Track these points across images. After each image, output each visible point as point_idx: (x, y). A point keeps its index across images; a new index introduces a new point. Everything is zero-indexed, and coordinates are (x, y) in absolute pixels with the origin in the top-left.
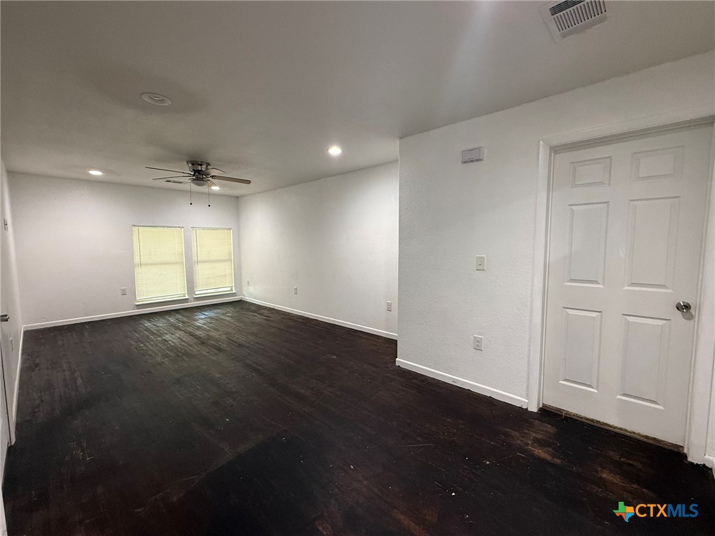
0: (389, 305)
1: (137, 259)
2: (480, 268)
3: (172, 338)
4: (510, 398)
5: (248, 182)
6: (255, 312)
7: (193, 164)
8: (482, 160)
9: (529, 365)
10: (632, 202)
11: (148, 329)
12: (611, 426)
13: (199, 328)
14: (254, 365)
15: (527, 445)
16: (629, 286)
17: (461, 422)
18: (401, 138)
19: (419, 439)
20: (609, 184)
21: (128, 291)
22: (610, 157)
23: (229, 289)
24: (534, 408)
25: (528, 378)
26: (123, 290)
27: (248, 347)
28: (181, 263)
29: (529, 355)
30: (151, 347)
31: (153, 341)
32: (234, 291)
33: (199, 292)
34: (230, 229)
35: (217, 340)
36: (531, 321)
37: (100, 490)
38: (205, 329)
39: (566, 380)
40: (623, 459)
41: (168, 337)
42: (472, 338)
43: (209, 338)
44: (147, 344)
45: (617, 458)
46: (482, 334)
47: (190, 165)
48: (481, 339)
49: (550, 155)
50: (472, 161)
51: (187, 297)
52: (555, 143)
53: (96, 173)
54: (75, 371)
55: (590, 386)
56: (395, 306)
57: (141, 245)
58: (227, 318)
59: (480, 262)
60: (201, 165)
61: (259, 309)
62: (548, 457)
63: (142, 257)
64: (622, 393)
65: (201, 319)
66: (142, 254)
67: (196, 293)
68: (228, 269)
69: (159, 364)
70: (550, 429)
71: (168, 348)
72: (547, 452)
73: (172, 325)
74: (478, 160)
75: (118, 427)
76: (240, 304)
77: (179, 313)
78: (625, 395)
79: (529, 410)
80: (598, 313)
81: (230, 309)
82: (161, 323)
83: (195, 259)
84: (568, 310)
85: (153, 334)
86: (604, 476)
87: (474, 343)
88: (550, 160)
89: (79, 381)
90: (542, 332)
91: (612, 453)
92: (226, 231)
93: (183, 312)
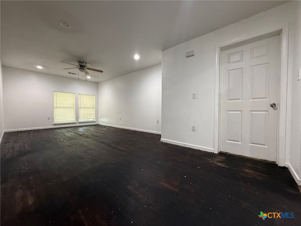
0: (158, 121)
1: (55, 105)
2: (194, 97)
3: (69, 134)
4: (207, 149)
5: (102, 72)
6: (103, 127)
7: (80, 63)
8: (194, 55)
9: (214, 134)
10: (251, 67)
11: (58, 132)
12: (247, 157)
13: (80, 132)
14: (102, 142)
15: (215, 162)
16: (252, 99)
17: (188, 156)
18: (163, 50)
19: (170, 161)
20: (243, 61)
21: (51, 118)
22: (242, 51)
23: (93, 119)
24: (216, 152)
25: (214, 140)
26: (49, 118)
27: (100, 137)
28: (73, 108)
29: (214, 130)
30: (59, 137)
31: (59, 135)
32: (95, 121)
33: (81, 120)
34: (94, 95)
35: (87, 135)
36: (214, 117)
37: (31, 178)
38: (82, 132)
39: (229, 140)
40: (253, 166)
41: (66, 134)
42: (191, 126)
43: (84, 134)
44: (57, 136)
45: (251, 166)
46: (195, 124)
47: (79, 63)
48: (195, 126)
49: (220, 51)
50: (190, 56)
51: (75, 122)
52: (222, 46)
53: (40, 67)
54: (25, 143)
55: (238, 141)
56: (160, 121)
57: (57, 100)
58: (92, 129)
59: (194, 95)
60: (83, 63)
61: (105, 127)
62: (224, 166)
63: (57, 104)
64: (251, 143)
65: (81, 129)
66: (57, 103)
67: (79, 120)
68: (93, 112)
69: (62, 141)
70: (224, 158)
71: (66, 137)
72: (223, 164)
73: (68, 131)
74: (192, 56)
75: (42, 159)
76: (98, 125)
77: (72, 128)
78: (252, 143)
79: (214, 153)
80: (240, 112)
81: (94, 127)
82: (64, 130)
83: (79, 106)
84: (228, 112)
85: (60, 133)
86: (246, 171)
87: (192, 128)
88: (220, 54)
89: (26, 146)
90: (219, 121)
91: (249, 164)
92: (92, 96)
93: (74, 127)
